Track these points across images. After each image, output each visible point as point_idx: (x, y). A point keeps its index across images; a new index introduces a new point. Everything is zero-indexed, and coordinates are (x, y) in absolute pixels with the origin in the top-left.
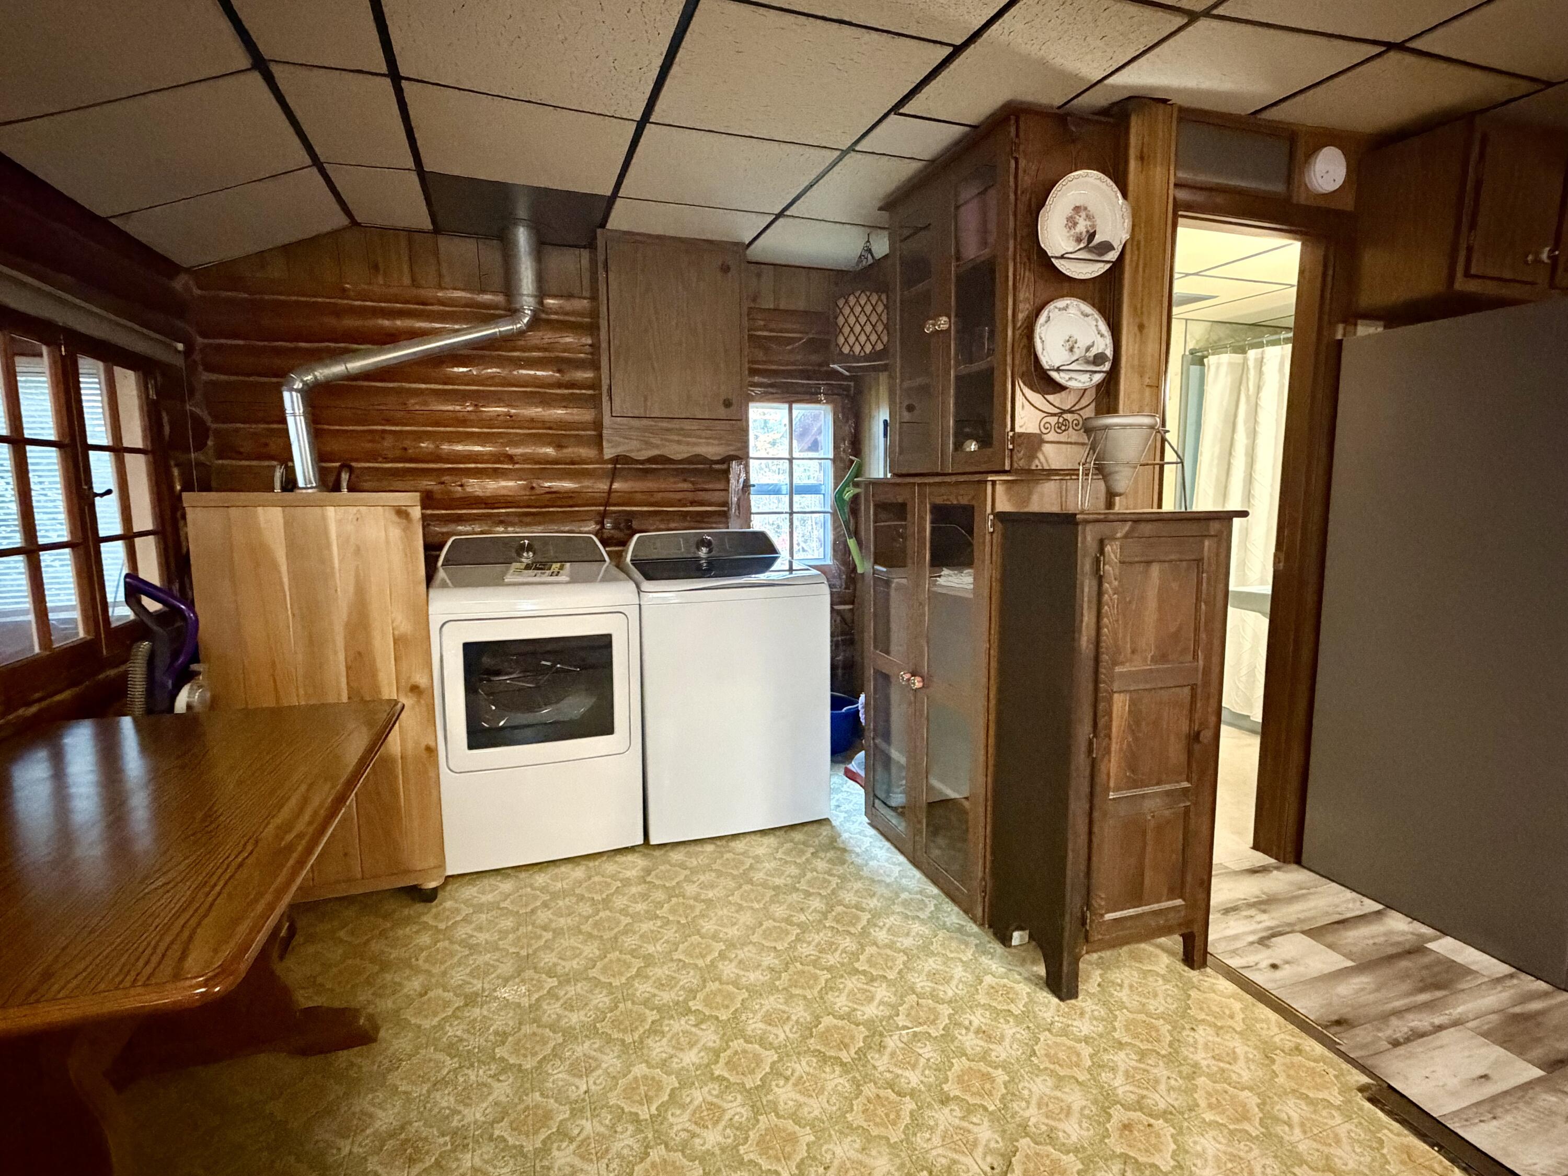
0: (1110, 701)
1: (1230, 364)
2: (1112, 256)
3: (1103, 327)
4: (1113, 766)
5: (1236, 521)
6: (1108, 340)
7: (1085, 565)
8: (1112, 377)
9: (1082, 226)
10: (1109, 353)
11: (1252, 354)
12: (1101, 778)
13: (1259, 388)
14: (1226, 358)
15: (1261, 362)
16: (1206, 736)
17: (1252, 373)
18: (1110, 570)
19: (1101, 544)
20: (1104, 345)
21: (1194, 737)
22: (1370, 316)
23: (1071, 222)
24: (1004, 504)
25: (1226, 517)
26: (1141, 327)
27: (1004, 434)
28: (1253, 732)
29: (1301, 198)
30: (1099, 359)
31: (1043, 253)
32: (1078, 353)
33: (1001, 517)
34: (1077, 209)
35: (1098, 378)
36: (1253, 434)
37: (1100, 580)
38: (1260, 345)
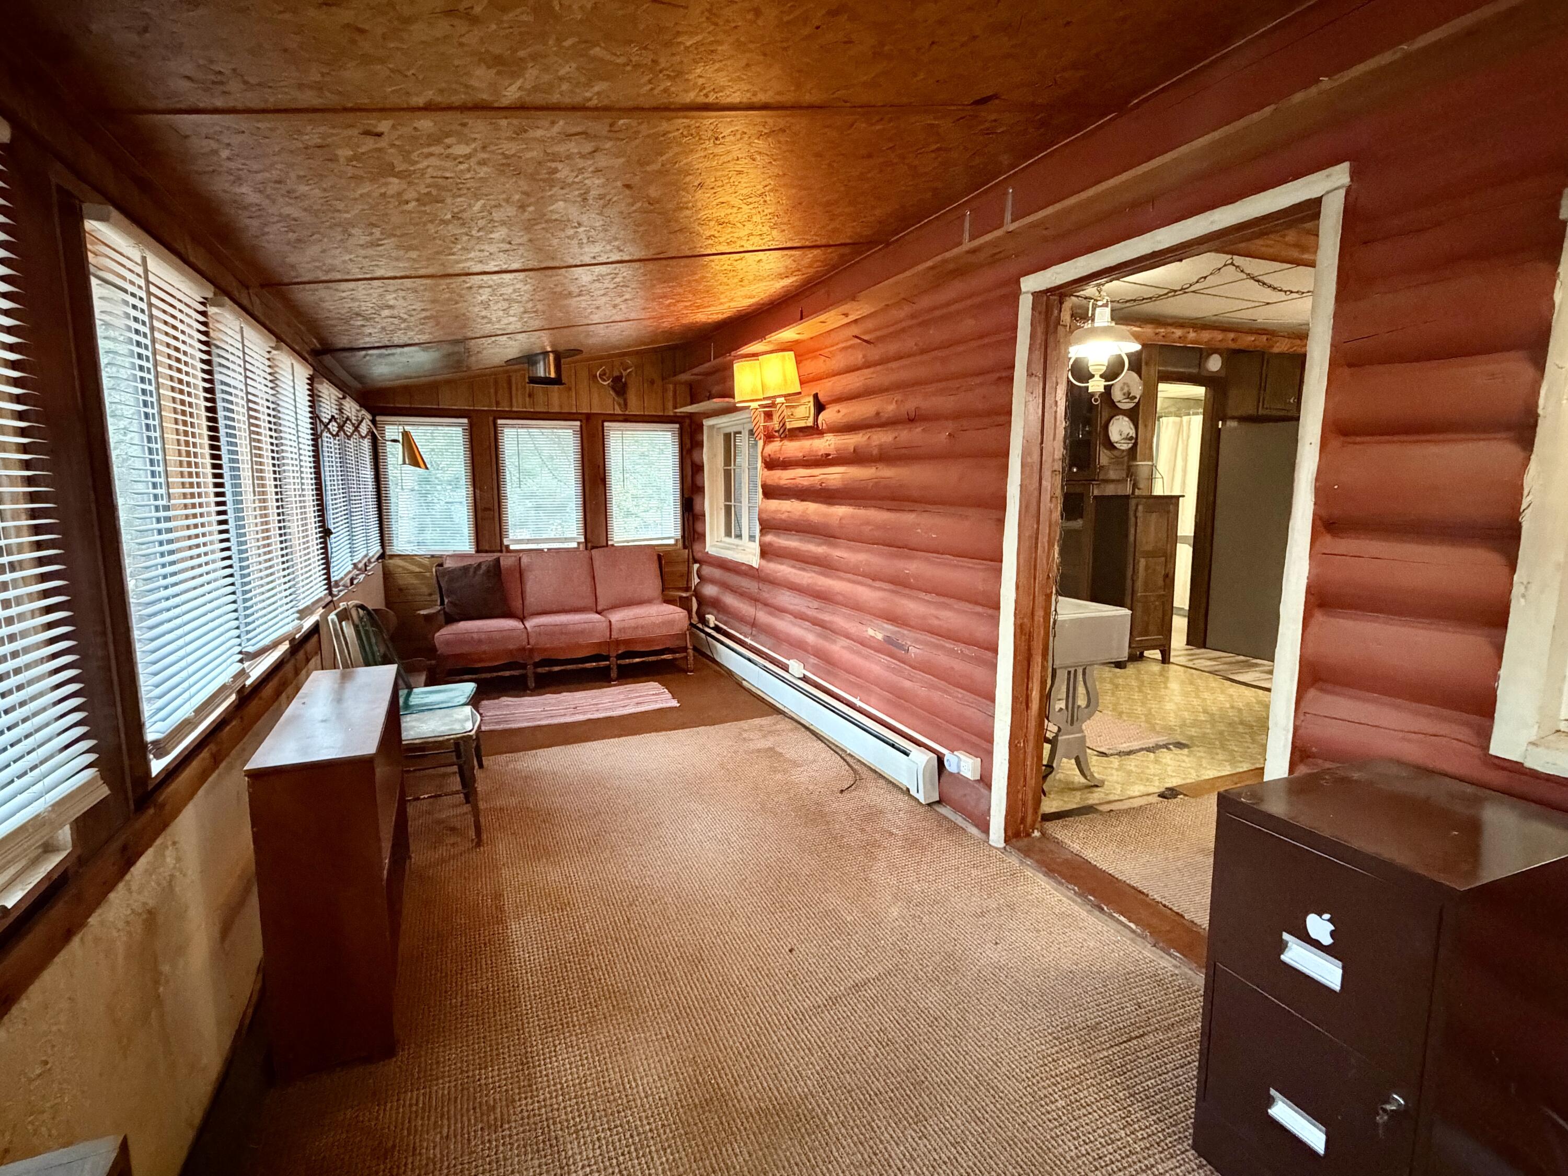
0: (1139, 562)
1: (1174, 422)
2: (1136, 400)
3: (1132, 426)
4: (1139, 584)
5: (1181, 499)
6: (1134, 431)
7: (1131, 513)
8: (1135, 444)
9: (1126, 390)
10: (1134, 436)
11: (1185, 419)
12: (1136, 589)
13: (1188, 437)
14: (1172, 419)
15: (1189, 422)
16: (1171, 575)
17: (1185, 428)
18: (1139, 514)
19: (1137, 506)
20: (1132, 433)
21: (1166, 576)
22: (1233, 418)
23: (1122, 389)
24: (1096, 493)
25: (1178, 497)
26: (1146, 426)
27: (1095, 466)
28: (1185, 616)
29: (1204, 373)
30: (1131, 438)
31: (1113, 402)
32: (1124, 436)
33: (1095, 497)
34: (1124, 384)
35: (1130, 445)
36: (1185, 460)
37: (1136, 518)
38: (1189, 414)
